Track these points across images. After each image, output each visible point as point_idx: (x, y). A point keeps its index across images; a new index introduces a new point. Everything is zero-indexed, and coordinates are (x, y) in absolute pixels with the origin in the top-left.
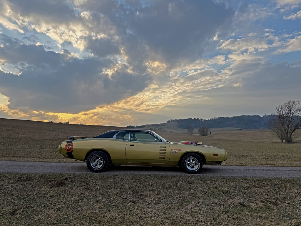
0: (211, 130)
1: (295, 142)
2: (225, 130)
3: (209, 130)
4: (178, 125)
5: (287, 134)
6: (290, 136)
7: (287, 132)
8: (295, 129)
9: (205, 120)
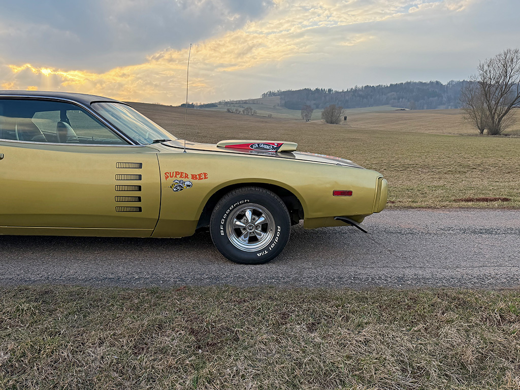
0: (347, 112)
1: (505, 133)
2: (373, 112)
3: (342, 111)
4: (283, 102)
5: (493, 118)
6: (499, 122)
7: (494, 114)
8: (510, 109)
9: (337, 92)
